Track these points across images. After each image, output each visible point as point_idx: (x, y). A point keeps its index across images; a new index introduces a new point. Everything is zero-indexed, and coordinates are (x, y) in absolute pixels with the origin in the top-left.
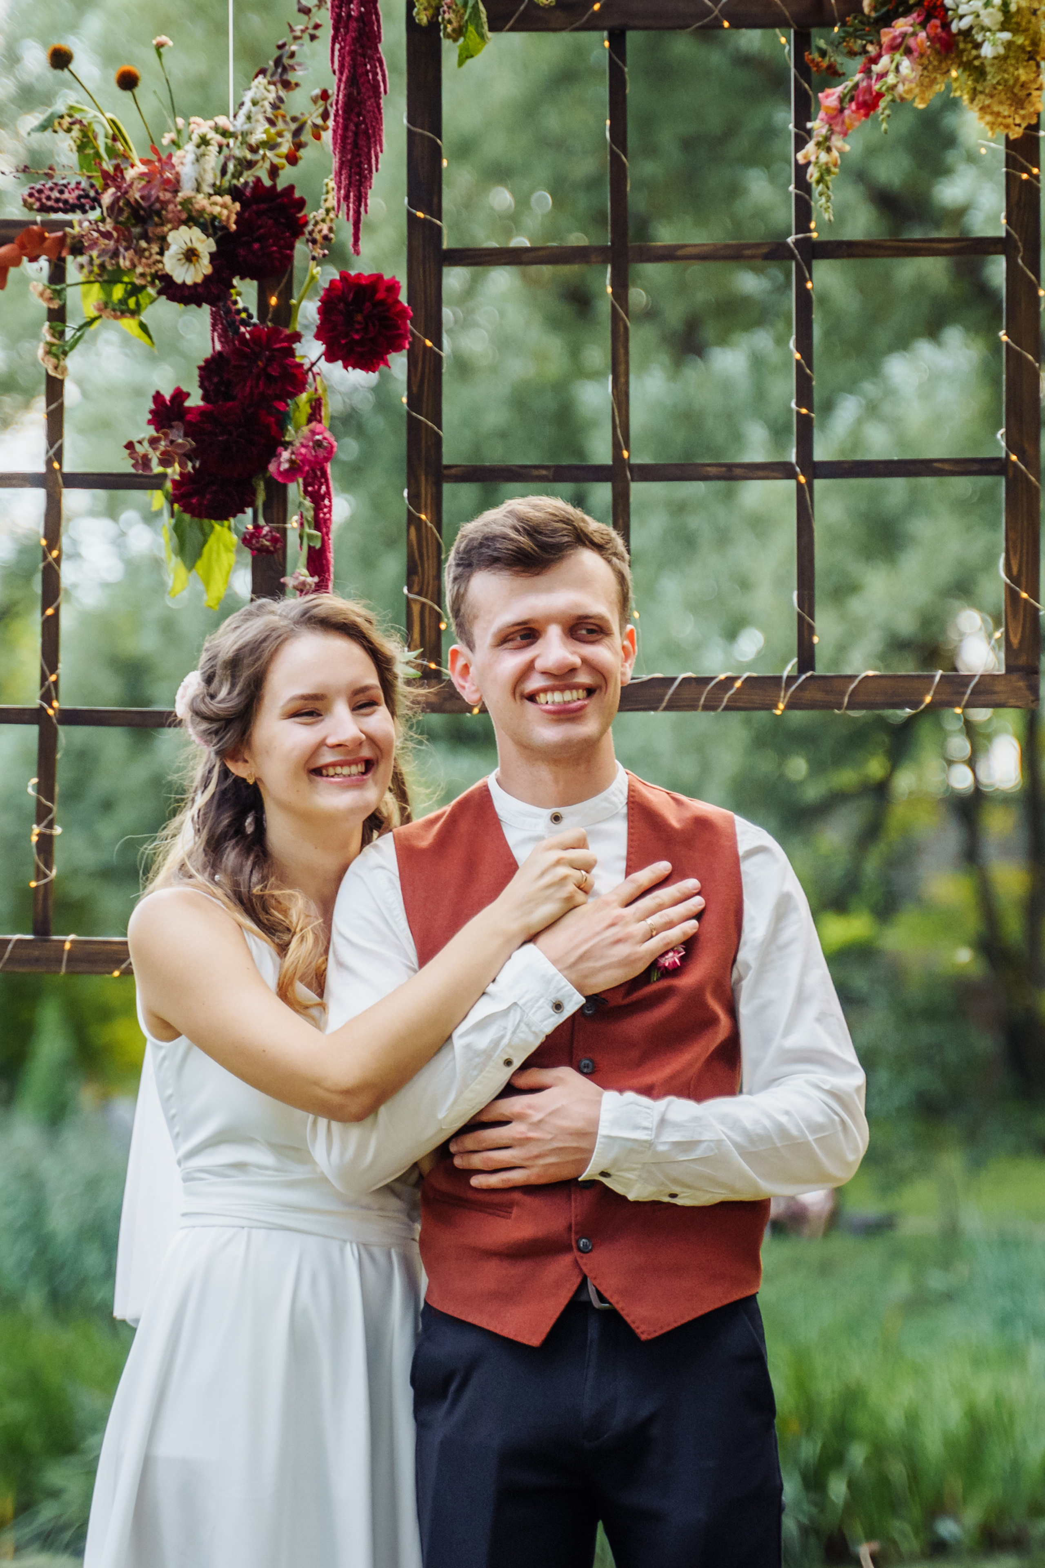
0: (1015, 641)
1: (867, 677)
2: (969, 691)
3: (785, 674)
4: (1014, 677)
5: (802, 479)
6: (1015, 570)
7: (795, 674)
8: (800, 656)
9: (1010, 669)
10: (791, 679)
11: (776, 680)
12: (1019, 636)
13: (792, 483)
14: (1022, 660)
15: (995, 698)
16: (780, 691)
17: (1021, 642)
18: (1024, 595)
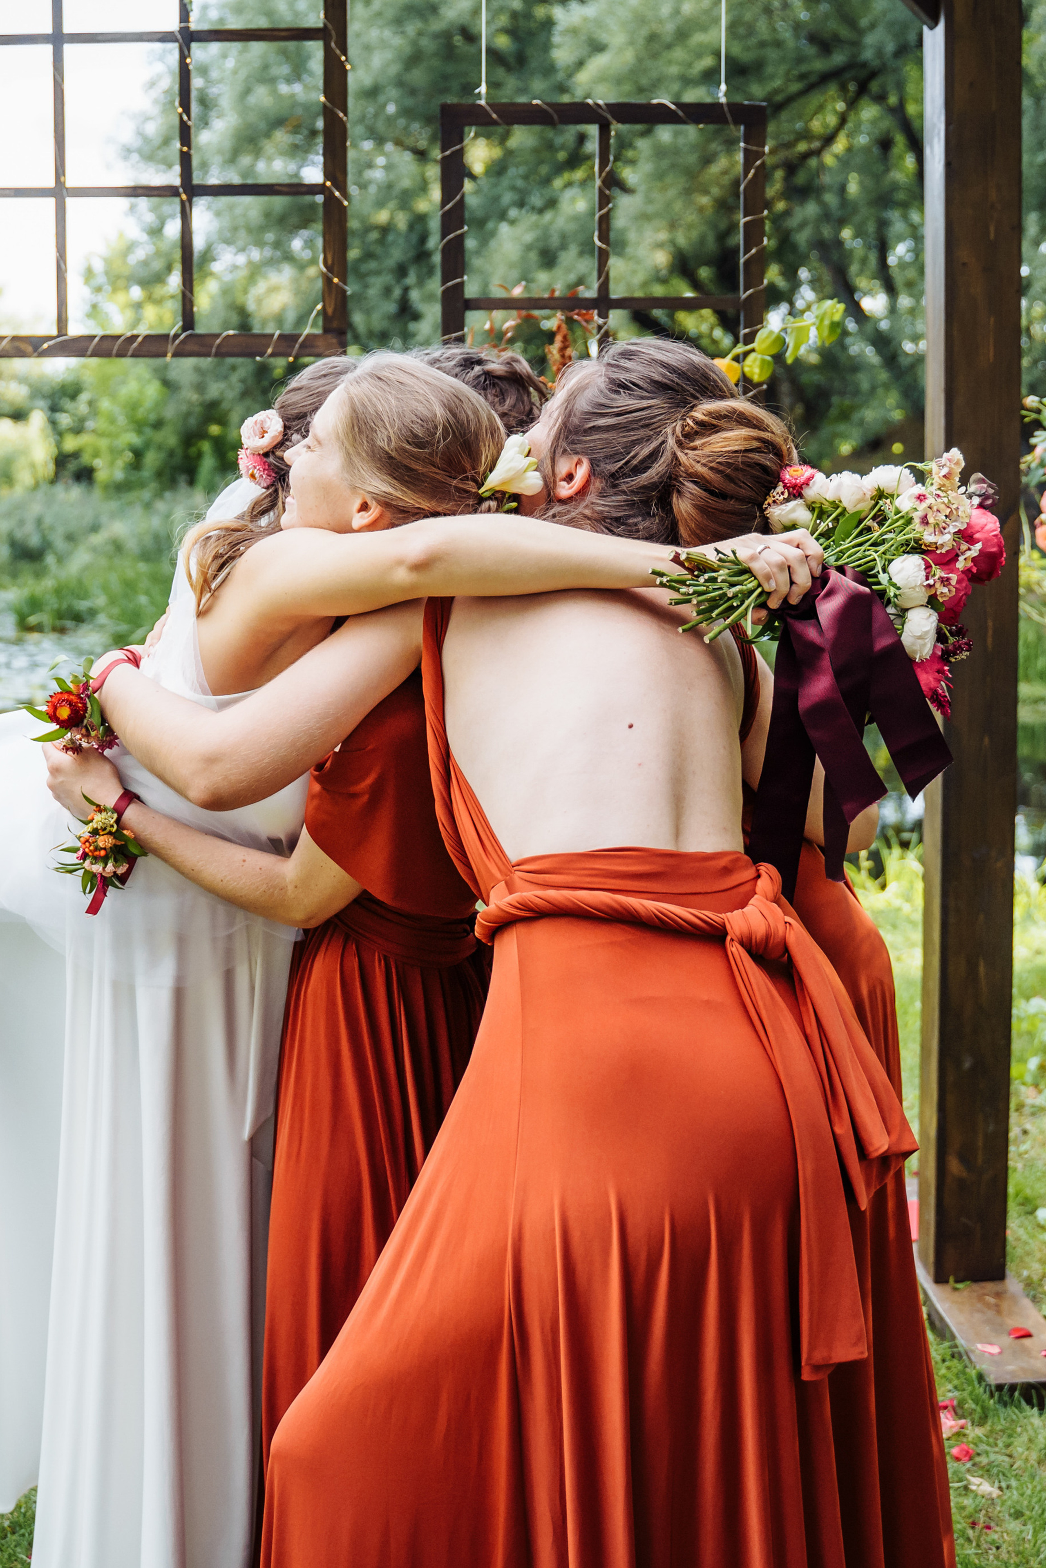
0: (330, 311)
1: (228, 336)
2: (297, 346)
3: (172, 333)
4: (329, 336)
5: (184, 197)
6: (330, 262)
7: (180, 332)
8: (184, 320)
9: (326, 330)
10: (176, 336)
11: (166, 337)
12: (332, 307)
13: (177, 200)
14: (335, 324)
15: (316, 351)
16: (168, 343)
17: (335, 310)
18: (336, 280)
